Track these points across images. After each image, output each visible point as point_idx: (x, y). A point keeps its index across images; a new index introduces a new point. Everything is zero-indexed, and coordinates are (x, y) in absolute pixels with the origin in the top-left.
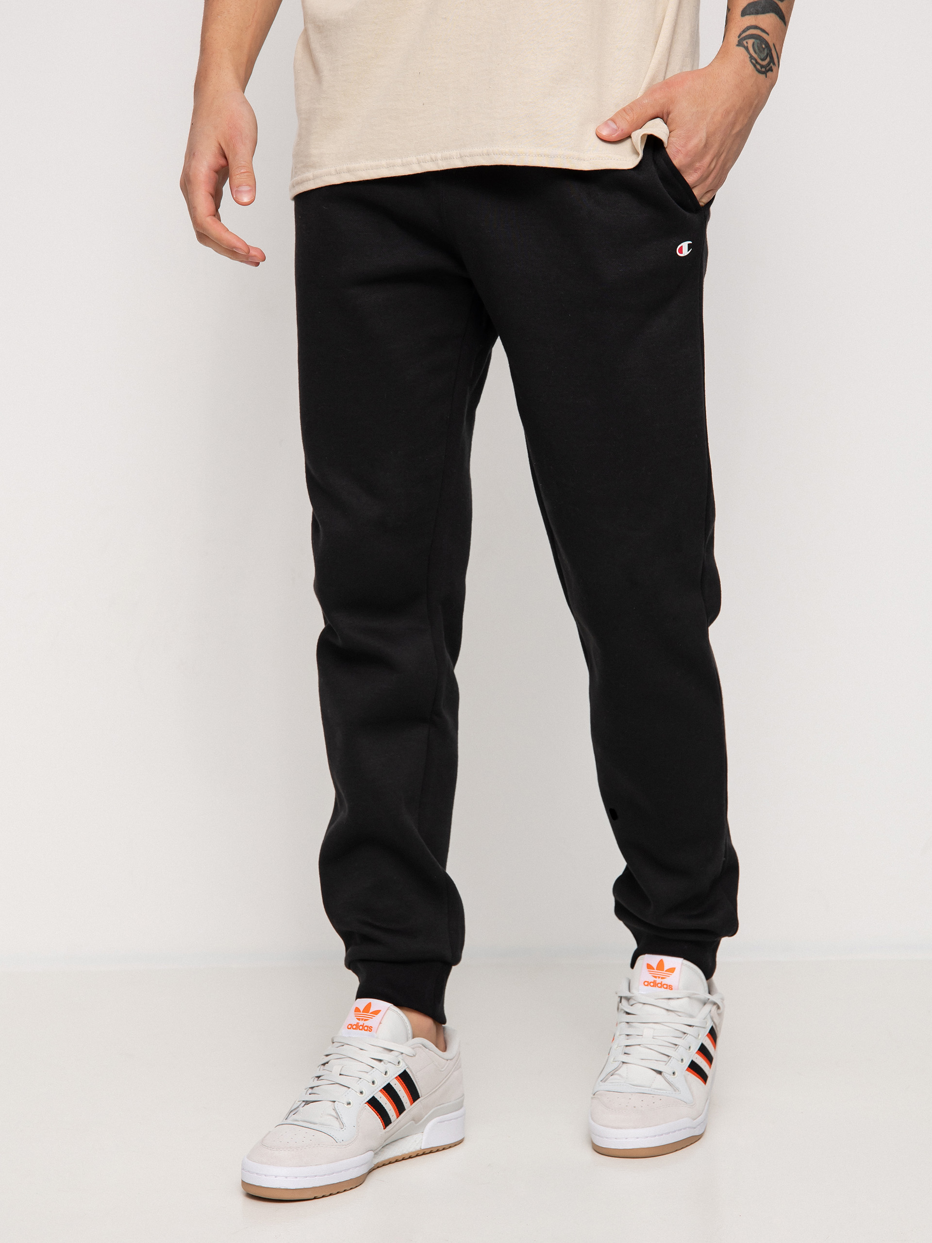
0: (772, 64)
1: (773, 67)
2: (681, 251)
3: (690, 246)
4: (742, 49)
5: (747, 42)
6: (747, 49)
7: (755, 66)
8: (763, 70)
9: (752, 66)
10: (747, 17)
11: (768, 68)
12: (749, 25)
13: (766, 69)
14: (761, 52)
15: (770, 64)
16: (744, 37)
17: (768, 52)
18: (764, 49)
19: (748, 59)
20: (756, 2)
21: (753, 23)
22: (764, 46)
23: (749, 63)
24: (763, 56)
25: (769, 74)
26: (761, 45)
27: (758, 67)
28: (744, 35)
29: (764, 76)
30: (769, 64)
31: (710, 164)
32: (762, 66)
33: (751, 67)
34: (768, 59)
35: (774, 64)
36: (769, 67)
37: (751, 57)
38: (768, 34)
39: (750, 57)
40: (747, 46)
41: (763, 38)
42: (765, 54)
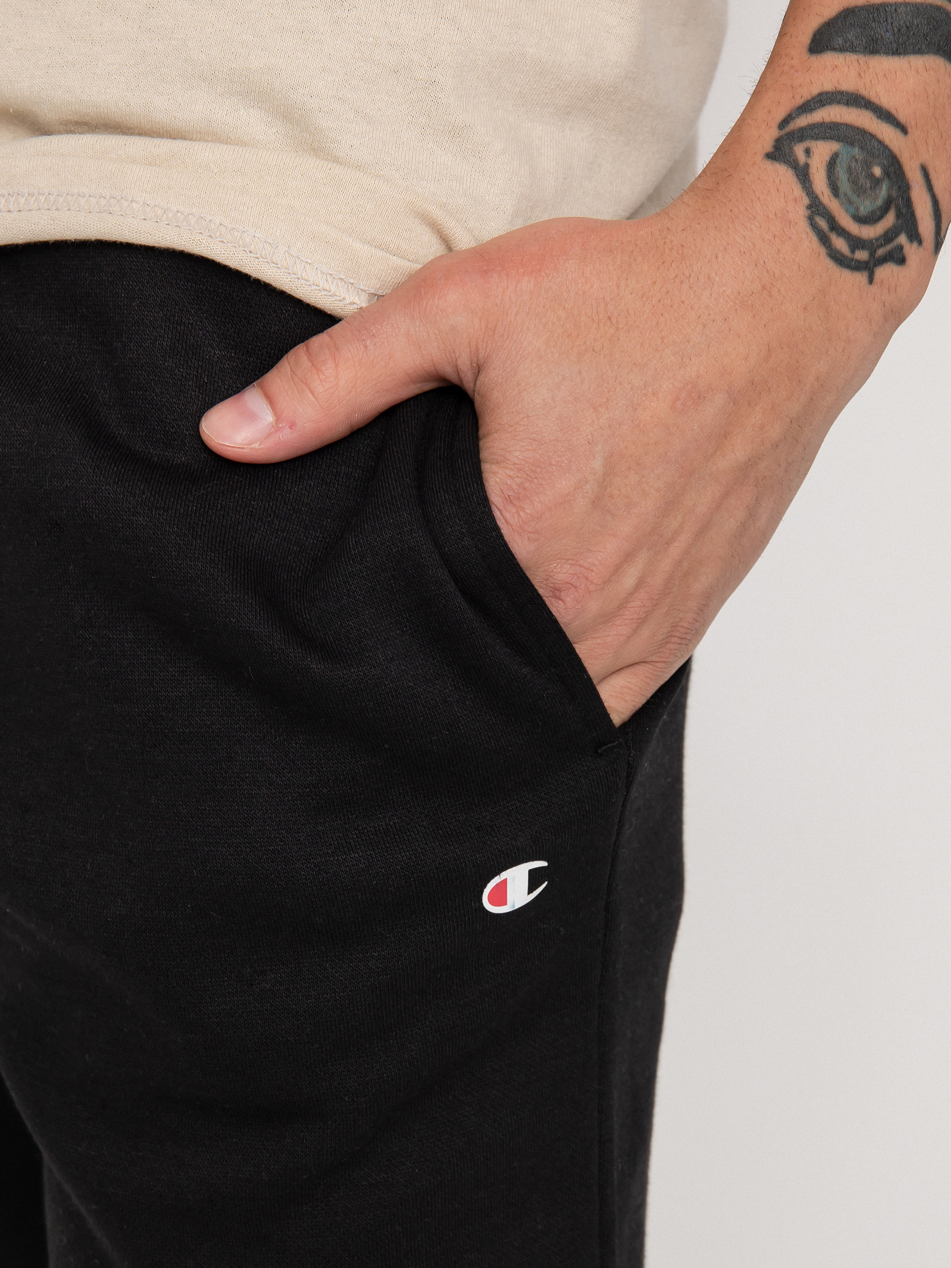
0: (903, 239)
1: (911, 250)
2: (500, 896)
3: (534, 878)
4: (783, 173)
5: (808, 152)
6: (803, 174)
7: (824, 240)
8: (862, 255)
9: (815, 239)
10: (830, 58)
11: (881, 252)
12: (828, 87)
13: (872, 254)
14: (859, 190)
15: (897, 235)
16: (802, 129)
17: (894, 193)
18: (876, 182)
19: (799, 212)
20: (873, 6)
21: (848, 85)
22: (877, 171)
23: (803, 225)
24: (866, 207)
25: (885, 272)
26: (868, 165)
27: (840, 244)
28: (803, 121)
29: (861, 278)
30: (889, 236)
31: (617, 569)
32: (856, 243)
33: (810, 243)
34: (890, 220)
35: (915, 236)
36: (889, 247)
37: (816, 207)
38: (904, 130)
39: (809, 207)
40: (807, 166)
41: (880, 142)
42: (879, 202)
